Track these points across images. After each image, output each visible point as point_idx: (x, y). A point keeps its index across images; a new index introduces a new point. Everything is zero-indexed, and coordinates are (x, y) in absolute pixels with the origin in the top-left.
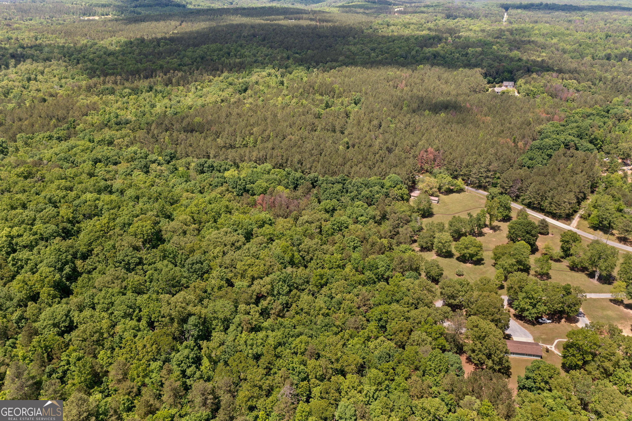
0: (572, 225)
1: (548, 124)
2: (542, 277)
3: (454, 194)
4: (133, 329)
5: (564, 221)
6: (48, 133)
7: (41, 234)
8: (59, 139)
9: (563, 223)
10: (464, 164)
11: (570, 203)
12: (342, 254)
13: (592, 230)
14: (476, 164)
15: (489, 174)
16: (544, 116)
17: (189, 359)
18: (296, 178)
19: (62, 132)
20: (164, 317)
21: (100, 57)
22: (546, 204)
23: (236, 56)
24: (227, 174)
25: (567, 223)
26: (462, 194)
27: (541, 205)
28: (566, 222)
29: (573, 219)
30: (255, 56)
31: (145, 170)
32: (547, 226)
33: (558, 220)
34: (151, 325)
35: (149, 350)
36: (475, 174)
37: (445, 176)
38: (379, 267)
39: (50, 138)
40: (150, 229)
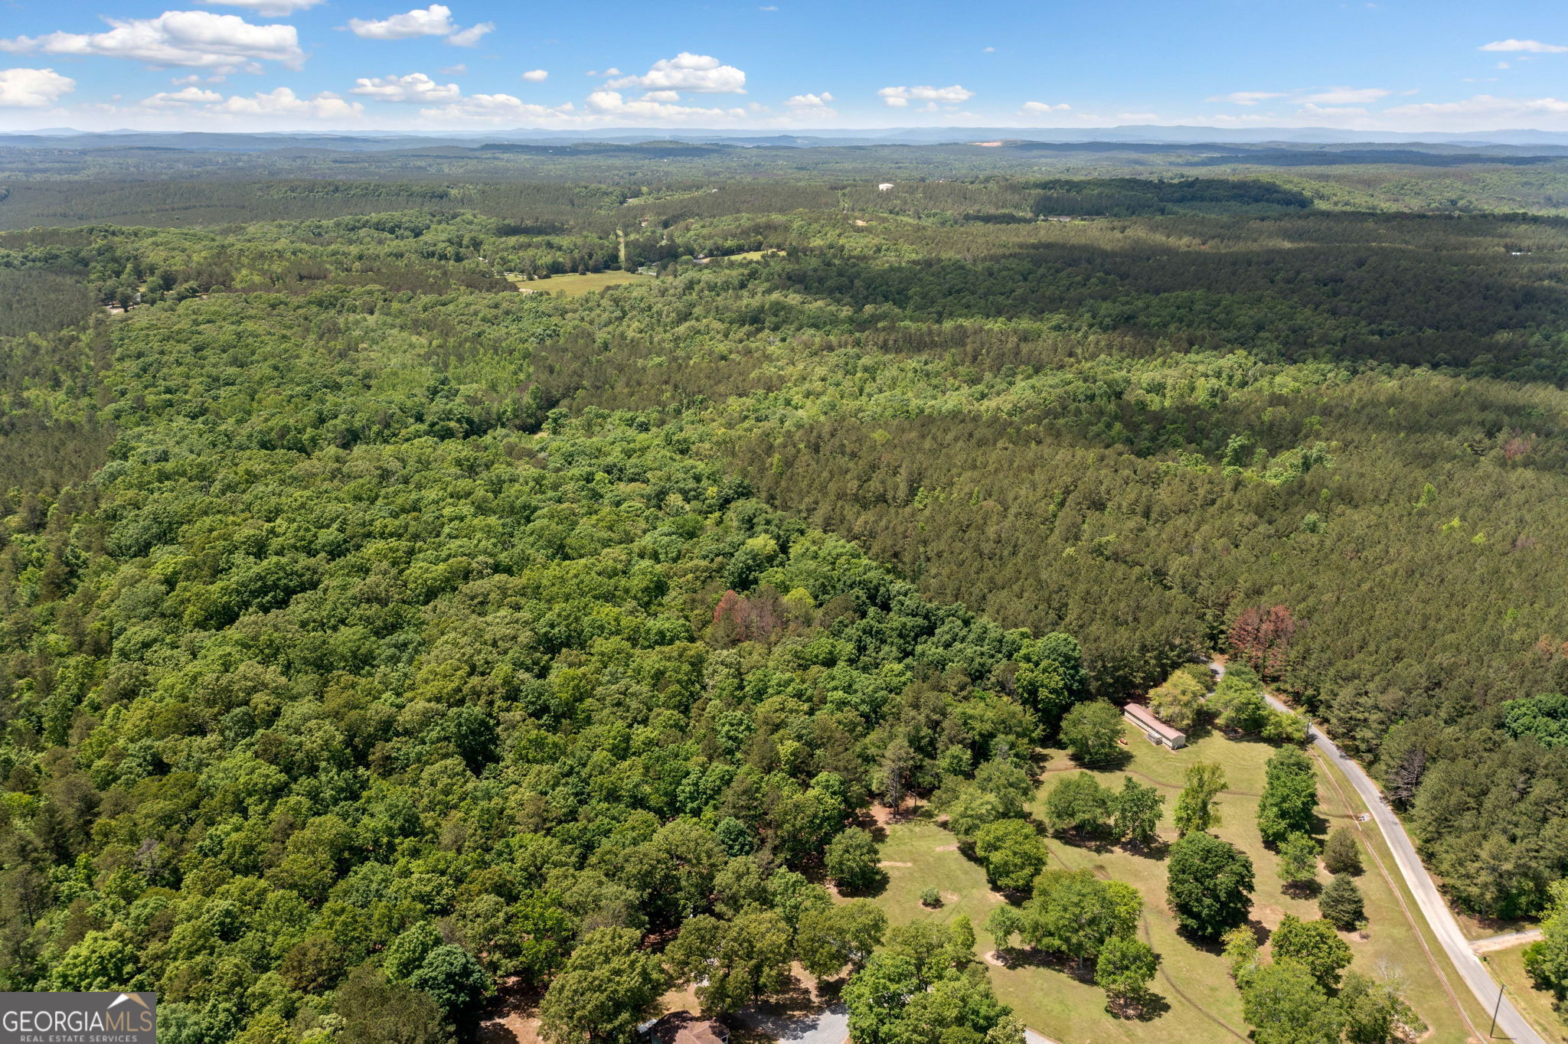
0: (1482, 942)
2: (1127, 1005)
3: (1261, 746)
5: (1473, 922)
9: (1463, 927)
12: (663, 734)
15: (1374, 717)
25: (1477, 931)
28: (1476, 928)
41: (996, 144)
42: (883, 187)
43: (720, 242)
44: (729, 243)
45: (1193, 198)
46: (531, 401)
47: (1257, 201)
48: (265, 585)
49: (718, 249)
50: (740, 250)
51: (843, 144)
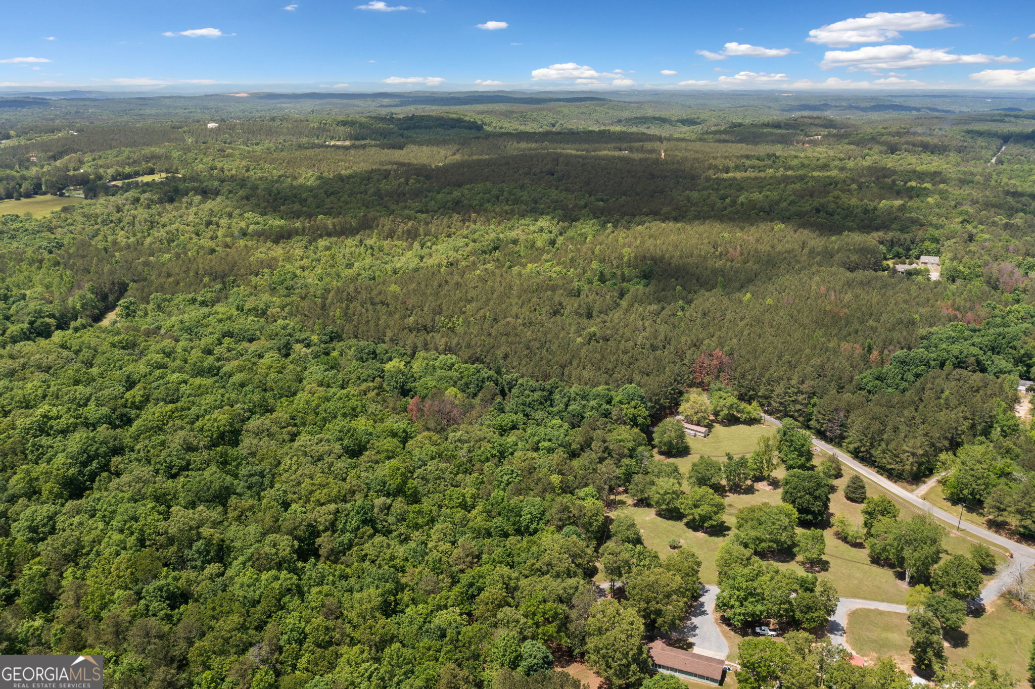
0: (916, 492)
1: (948, 326)
2: (812, 567)
3: (741, 426)
4: (117, 545)
5: (905, 484)
6: (190, 296)
7: (86, 418)
8: (203, 303)
9: (903, 488)
10: (764, 380)
11: (914, 454)
12: (478, 489)
13: (949, 504)
14: (783, 380)
15: (800, 398)
16: (946, 312)
17: (162, 591)
18: (480, 379)
19: (209, 294)
20: (159, 534)
21: (315, 197)
22: (876, 453)
23: (507, 201)
24: (388, 366)
25: (910, 487)
26: (755, 428)
27: (872, 456)
28: (908, 487)
29: (924, 482)
30: (536, 202)
31: (283, 351)
32: (863, 487)
33: (895, 482)
34: (142, 542)
35: (121, 574)
36: (778, 396)
37: (725, 395)
38: (522, 513)
39: (193, 301)
40: (224, 425)
41: (245, 95)
42: (211, 125)
43: (120, 169)
44: (127, 170)
45: (415, 127)
46: (93, 296)
47: (452, 128)
48: (89, 456)
49: (119, 175)
50: (137, 174)
51: (134, 96)
